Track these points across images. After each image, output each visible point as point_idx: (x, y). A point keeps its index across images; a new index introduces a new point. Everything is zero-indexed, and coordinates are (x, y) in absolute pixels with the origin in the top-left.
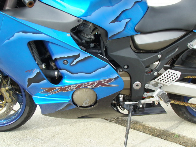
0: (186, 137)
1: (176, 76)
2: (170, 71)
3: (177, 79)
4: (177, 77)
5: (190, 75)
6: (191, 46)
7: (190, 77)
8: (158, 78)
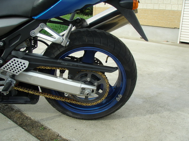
0: (52, 130)
1: (24, 65)
2: (16, 59)
3: (25, 68)
4: (25, 67)
5: (44, 65)
6: (33, 34)
7: (44, 67)
8: (4, 66)
